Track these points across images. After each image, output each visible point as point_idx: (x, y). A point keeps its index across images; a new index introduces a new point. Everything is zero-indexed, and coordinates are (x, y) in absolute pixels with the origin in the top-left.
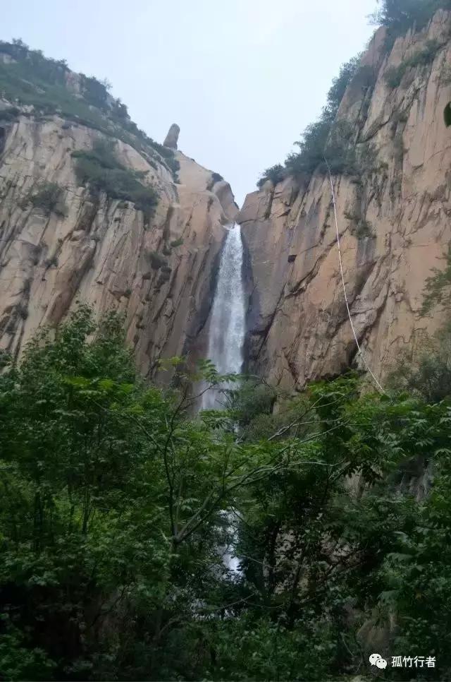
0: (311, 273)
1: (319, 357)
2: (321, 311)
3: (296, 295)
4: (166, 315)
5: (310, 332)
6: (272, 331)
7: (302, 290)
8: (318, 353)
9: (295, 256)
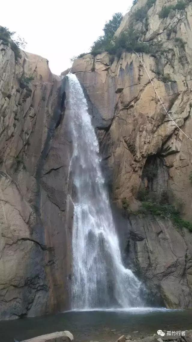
0: (136, 98)
1: (148, 143)
2: (148, 117)
3: (128, 109)
4: (30, 116)
5: (143, 128)
6: (113, 127)
7: (132, 106)
8: (147, 140)
9: (123, 89)
